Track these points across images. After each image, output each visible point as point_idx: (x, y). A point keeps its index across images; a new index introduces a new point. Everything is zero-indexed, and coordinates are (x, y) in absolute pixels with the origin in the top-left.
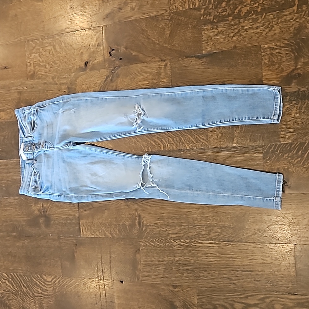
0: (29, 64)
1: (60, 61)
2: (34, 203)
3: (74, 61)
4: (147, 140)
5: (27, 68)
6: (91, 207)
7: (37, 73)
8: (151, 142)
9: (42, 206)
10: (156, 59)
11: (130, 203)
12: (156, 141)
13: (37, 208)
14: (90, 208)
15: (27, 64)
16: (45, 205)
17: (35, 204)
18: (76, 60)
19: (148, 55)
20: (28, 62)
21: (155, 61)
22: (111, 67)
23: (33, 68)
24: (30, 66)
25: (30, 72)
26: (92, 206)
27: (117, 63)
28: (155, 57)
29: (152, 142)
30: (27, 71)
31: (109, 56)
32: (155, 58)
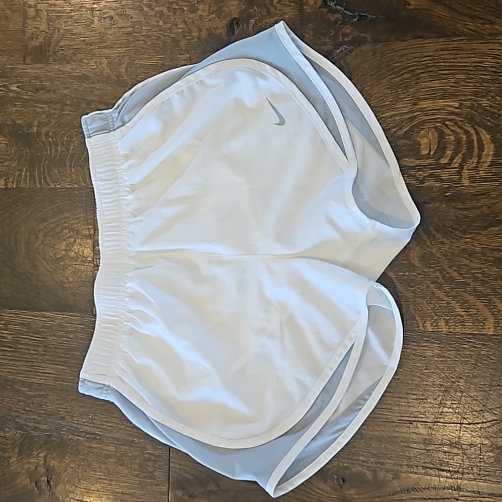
0: (31, 12)
1: (142, 10)
2: (17, 450)
3: (192, 12)
4: (433, 293)
5: (25, 22)
6: (212, 487)
7: (59, 42)
8: (448, 303)
9: (44, 464)
10: (497, 27)
11: (352, 492)
12: (467, 302)
13: (27, 467)
14: (209, 491)
15: (25, 12)
16: (53, 463)
17: (20, 453)
18: (200, 12)
19: (466, 11)
20: (30, 6)
21: (490, 35)
22: (325, 44)
23: (43, 27)
24: (34, 19)
25: (33, 37)
26: (218, 486)
27: (348, 31)
28: (493, 18)
29: (453, 303)
30: (24, 33)
31: (320, 7)
32: (492, 23)
